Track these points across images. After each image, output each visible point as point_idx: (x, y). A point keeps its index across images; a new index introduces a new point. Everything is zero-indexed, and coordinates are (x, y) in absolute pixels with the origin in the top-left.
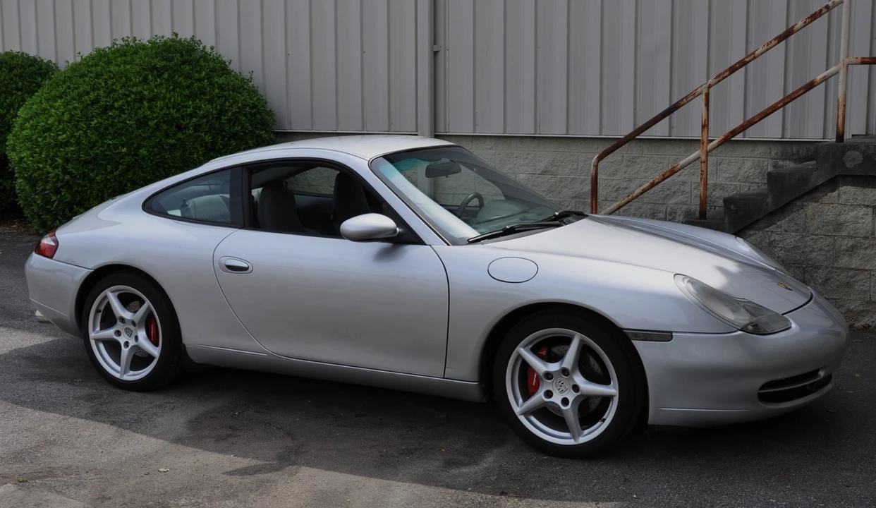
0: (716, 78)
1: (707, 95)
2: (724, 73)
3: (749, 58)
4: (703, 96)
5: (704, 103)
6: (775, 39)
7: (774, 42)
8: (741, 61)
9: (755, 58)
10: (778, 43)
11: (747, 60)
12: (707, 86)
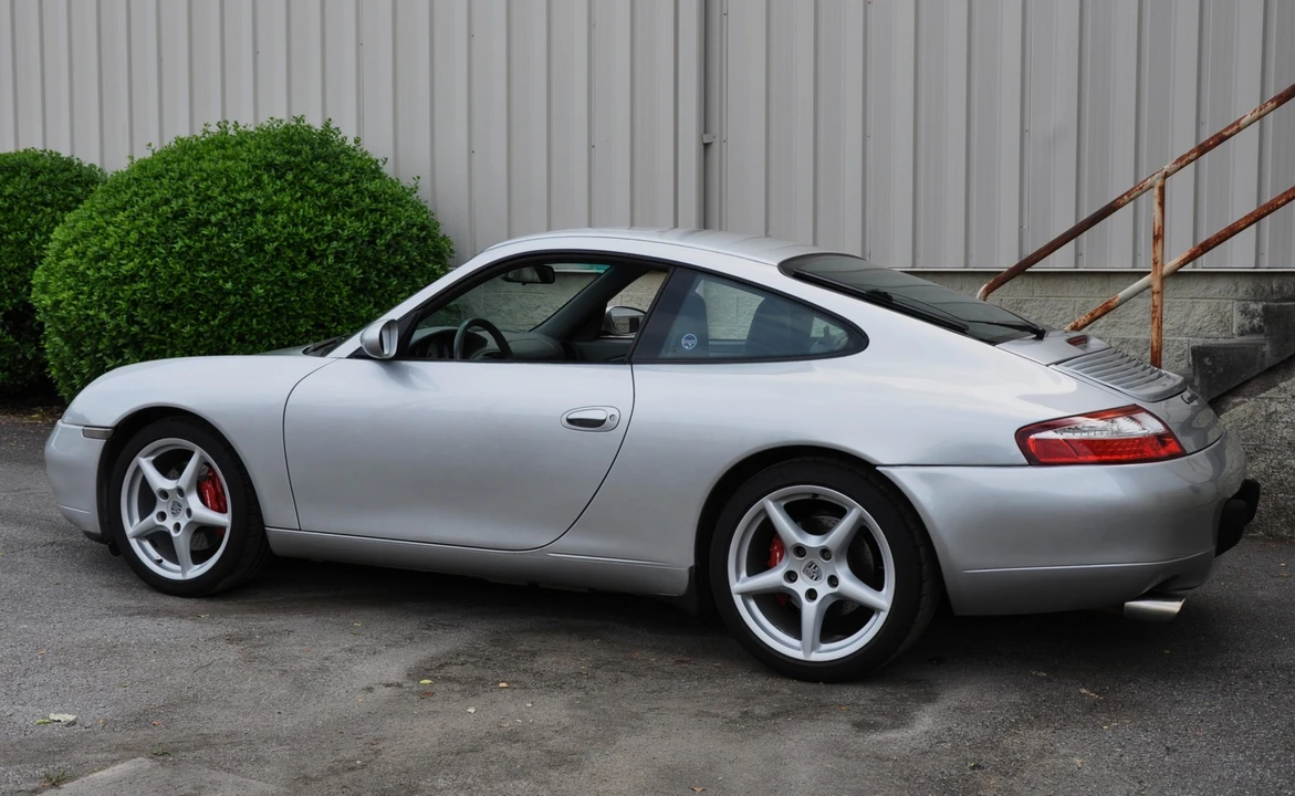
0: (1176, 162)
1: (1162, 189)
2: (1189, 154)
3: (1230, 131)
4: (1156, 191)
5: (1156, 201)
6: (1272, 101)
7: (1270, 105)
8: (1216, 135)
9: (1239, 130)
10: (1277, 106)
11: (1226, 133)
12: (1161, 174)
